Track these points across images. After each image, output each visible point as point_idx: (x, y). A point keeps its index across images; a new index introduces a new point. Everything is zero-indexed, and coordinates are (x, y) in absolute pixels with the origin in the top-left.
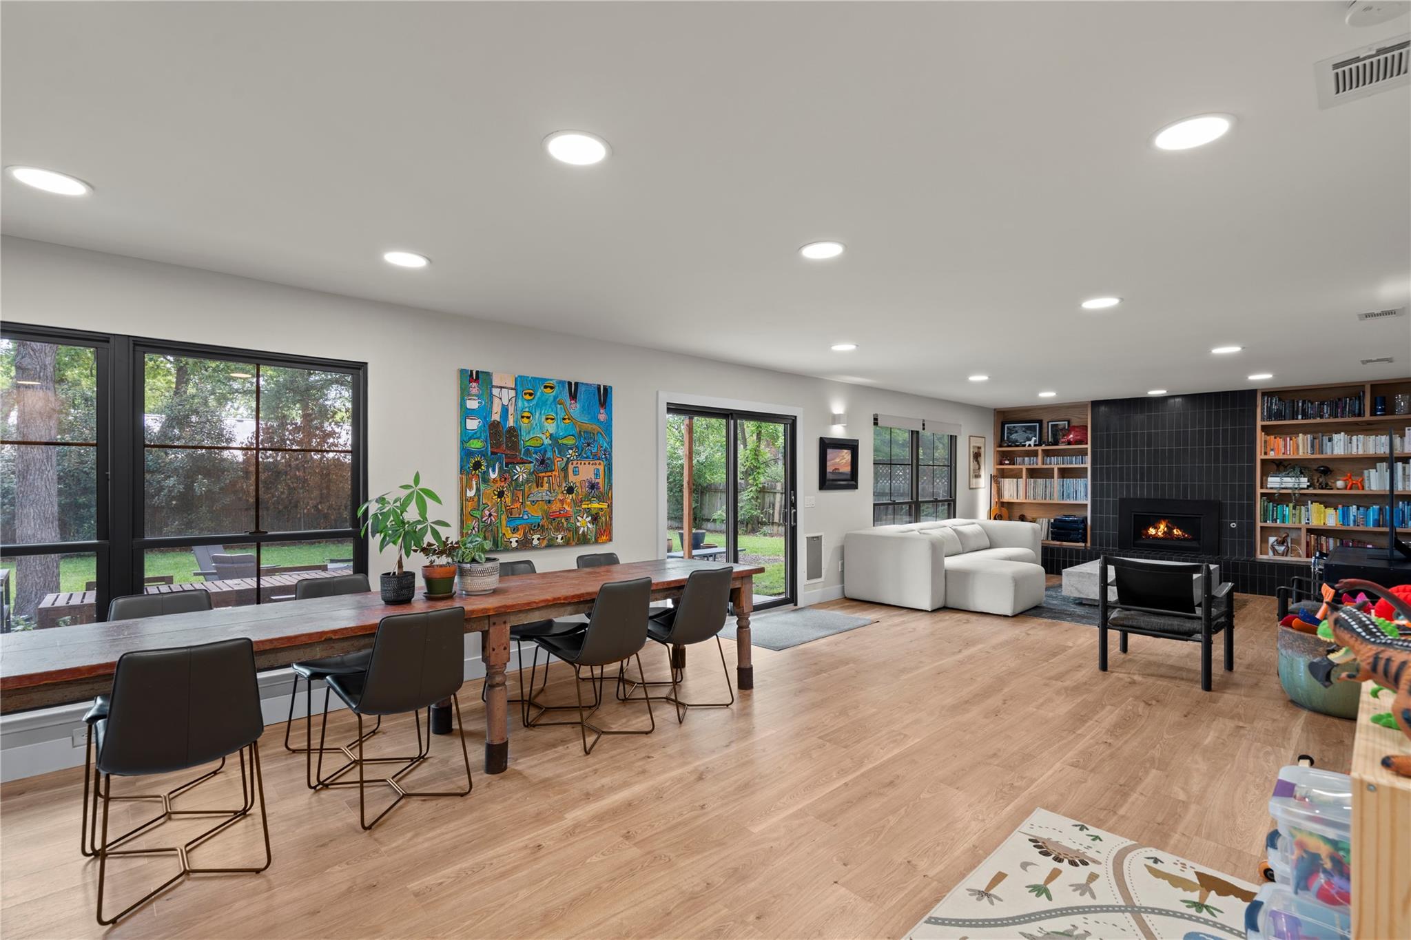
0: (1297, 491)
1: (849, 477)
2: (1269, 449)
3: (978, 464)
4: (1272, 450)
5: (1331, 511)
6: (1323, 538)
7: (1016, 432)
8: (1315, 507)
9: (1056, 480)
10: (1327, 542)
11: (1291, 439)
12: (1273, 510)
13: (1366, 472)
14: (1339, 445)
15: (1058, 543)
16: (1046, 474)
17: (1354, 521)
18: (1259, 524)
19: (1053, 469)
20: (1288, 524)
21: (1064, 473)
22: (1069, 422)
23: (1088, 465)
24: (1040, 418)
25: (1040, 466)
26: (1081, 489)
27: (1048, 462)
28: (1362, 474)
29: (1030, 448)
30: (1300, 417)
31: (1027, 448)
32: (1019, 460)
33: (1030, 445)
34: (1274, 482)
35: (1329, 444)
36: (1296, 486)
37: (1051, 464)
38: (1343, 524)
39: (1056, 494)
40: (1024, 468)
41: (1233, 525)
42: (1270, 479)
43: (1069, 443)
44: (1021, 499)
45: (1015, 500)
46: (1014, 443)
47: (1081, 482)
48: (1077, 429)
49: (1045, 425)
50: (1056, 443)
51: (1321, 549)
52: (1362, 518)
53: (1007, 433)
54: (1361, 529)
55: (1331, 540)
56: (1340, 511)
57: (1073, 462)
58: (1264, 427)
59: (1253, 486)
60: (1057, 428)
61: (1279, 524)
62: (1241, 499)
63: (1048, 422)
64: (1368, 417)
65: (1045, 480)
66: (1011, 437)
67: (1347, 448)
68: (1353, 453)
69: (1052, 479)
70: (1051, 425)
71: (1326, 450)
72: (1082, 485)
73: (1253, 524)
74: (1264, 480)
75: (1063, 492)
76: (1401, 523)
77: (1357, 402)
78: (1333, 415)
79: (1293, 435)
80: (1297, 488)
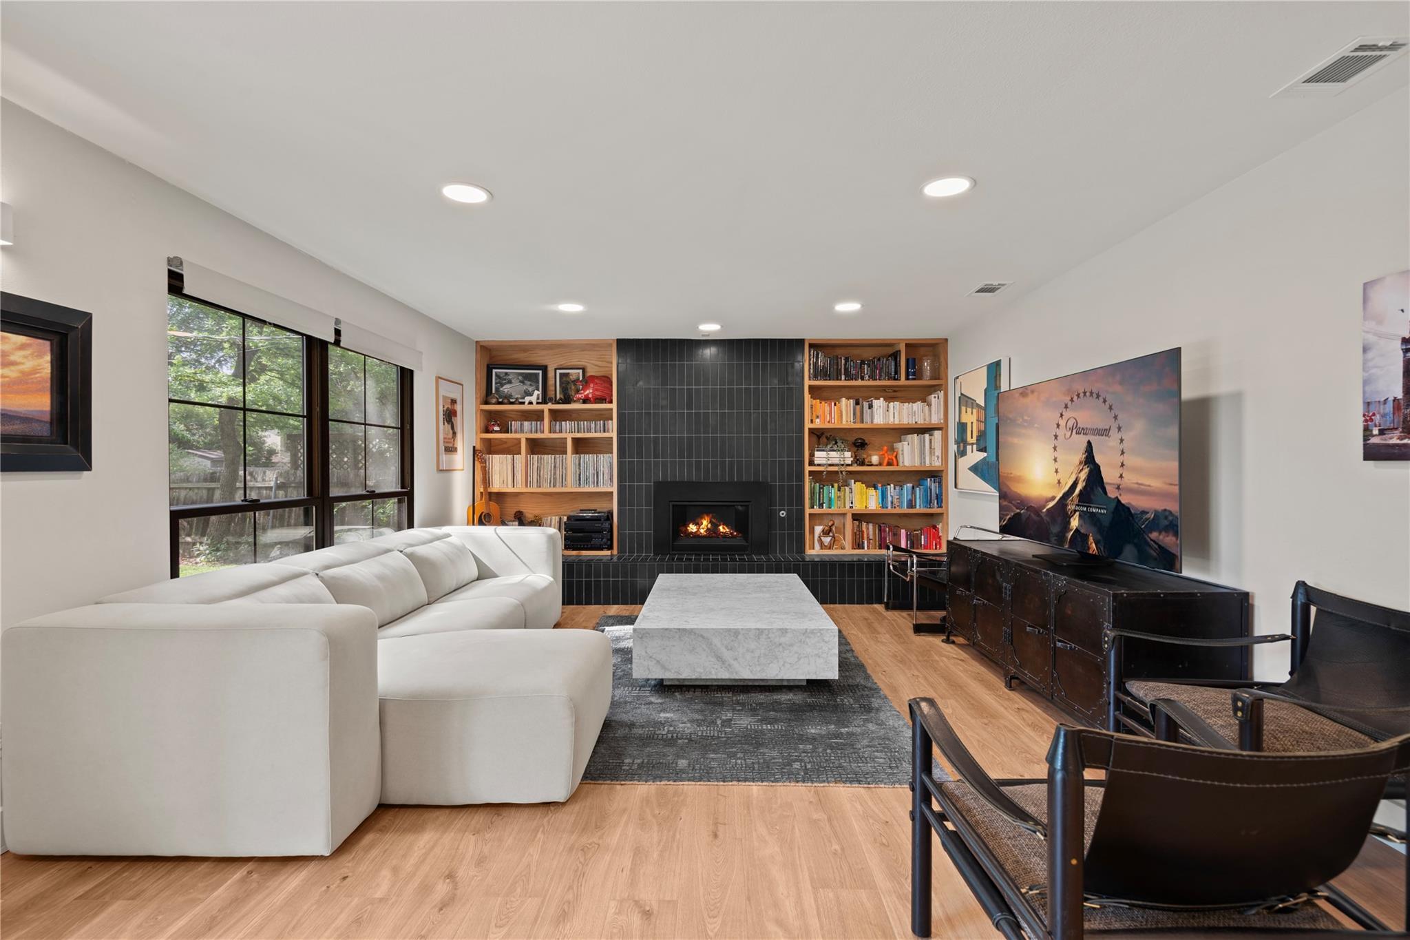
0: (843, 469)
1: (45, 431)
2: (814, 416)
3: (453, 428)
4: (818, 417)
5: (872, 491)
6: (864, 524)
7: (510, 382)
8: (857, 487)
9: (570, 457)
10: (868, 529)
11: (835, 405)
12: (820, 492)
13: (898, 446)
14: (883, 413)
15: (574, 553)
16: (556, 448)
17: (892, 503)
18: (808, 511)
19: (565, 440)
20: (834, 509)
21: (582, 446)
22: (584, 370)
23: (613, 434)
24: (544, 362)
25: (546, 435)
26: (604, 469)
27: (557, 430)
28: (892, 449)
29: (530, 408)
30: (843, 377)
31: (526, 407)
32: (515, 425)
33: (531, 403)
34: (820, 457)
35: (869, 411)
36: (842, 463)
37: (561, 431)
38: (883, 507)
39: (571, 478)
40: (523, 437)
41: (783, 514)
42: (817, 454)
43: (585, 401)
44: (520, 488)
45: (510, 489)
46: (507, 399)
47: (604, 458)
49: (551, 374)
50: (567, 400)
51: (863, 538)
52: (898, 498)
53: (496, 383)
54: (898, 511)
55: (871, 526)
56: (879, 492)
57: (593, 430)
58: (811, 387)
59: (801, 463)
60: (568, 379)
61: (825, 509)
62: (790, 479)
63: (556, 369)
64: (903, 381)
65: (553, 456)
66: (501, 389)
67: (885, 417)
68: (890, 422)
69: (564, 456)
70: (560, 374)
71: (867, 418)
72: (605, 463)
73: (802, 511)
74: (812, 455)
75: (580, 475)
76: (929, 503)
77: (893, 363)
78: (872, 377)
79: (837, 400)
80: (842, 465)
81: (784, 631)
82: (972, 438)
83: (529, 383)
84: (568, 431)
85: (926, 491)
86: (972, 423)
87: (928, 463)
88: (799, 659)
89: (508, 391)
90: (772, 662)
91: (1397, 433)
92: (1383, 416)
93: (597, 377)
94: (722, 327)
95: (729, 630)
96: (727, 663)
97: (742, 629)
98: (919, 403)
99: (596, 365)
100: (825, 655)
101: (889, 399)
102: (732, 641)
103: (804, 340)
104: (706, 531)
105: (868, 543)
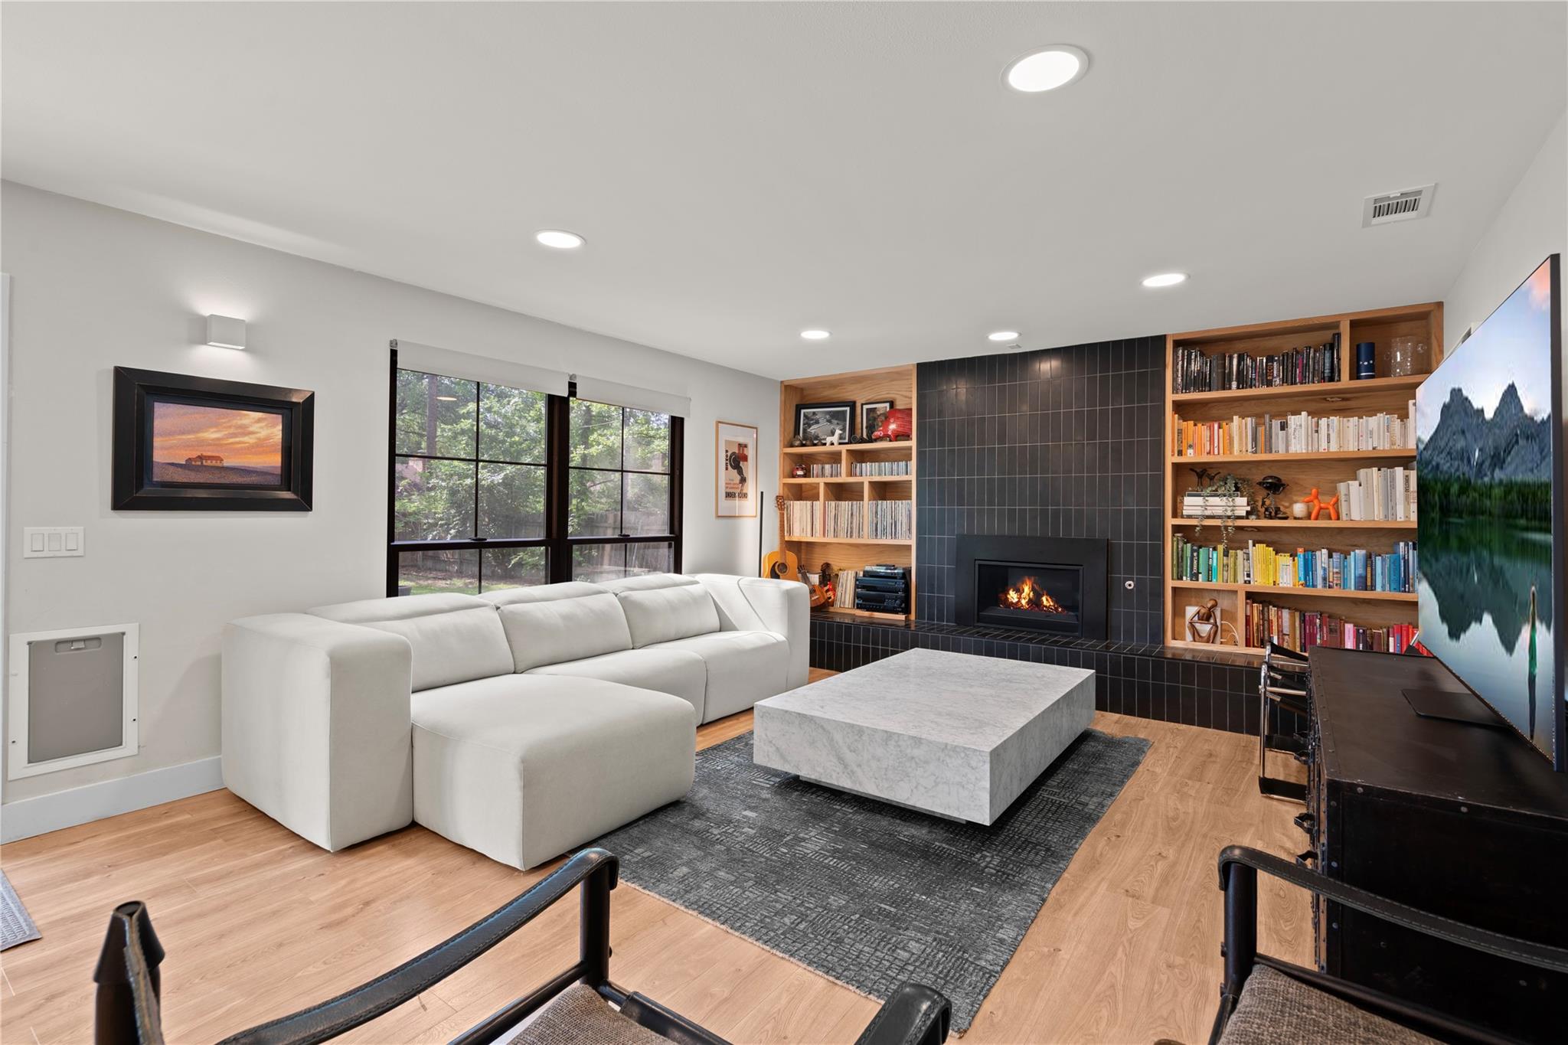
0: (1230, 523)
1: (276, 481)
2: (1185, 444)
3: (740, 472)
4: (1190, 446)
5: (1285, 559)
6: (1273, 610)
7: (817, 422)
8: (1259, 552)
9: (867, 503)
10: (1279, 618)
11: (1219, 427)
12: (1192, 557)
13: (1342, 487)
15: (866, 614)
16: (852, 493)
17: (1324, 579)
18: (1170, 583)
19: (863, 483)
20: (1216, 583)
21: (885, 491)
22: (892, 404)
23: (913, 477)
24: (850, 397)
25: (844, 478)
26: (902, 518)
27: (858, 474)
28: (1334, 492)
29: (832, 449)
30: (1234, 385)
31: (828, 448)
32: (817, 468)
33: (832, 444)
34: (1193, 505)
35: (1281, 433)
36: (1229, 513)
37: (861, 475)
38: (1306, 585)
39: (867, 529)
40: (821, 481)
41: (1130, 585)
42: (1188, 500)
44: (818, 537)
45: (808, 539)
46: (811, 441)
47: (902, 505)
48: (899, 415)
51: (1270, 631)
52: (1338, 572)
53: (804, 424)
54: (1334, 592)
55: (1285, 613)
56: (1300, 559)
57: (895, 472)
58: (1177, 404)
59: (1161, 514)
60: (875, 415)
61: (1201, 582)
62: (1141, 536)
63: (862, 405)
64: (1345, 382)
65: (850, 502)
66: (808, 430)
67: (1312, 441)
68: (1321, 450)
69: (861, 502)
70: (867, 409)
71: (1277, 444)
72: (904, 511)
73: (1161, 583)
74: (1177, 502)
75: (876, 524)
77: (1328, 355)
78: (1287, 381)
79: (1224, 418)
80: (1230, 517)
81: (917, 741)
84: (868, 474)
85: (1395, 563)
88: (937, 784)
89: (811, 432)
90: (902, 780)
95: (852, 726)
96: (850, 770)
97: (868, 728)
98: (1381, 417)
100: (971, 787)
101: (1319, 413)
102: (856, 741)
103: (1165, 336)
104: (1028, 603)
105: (1279, 639)
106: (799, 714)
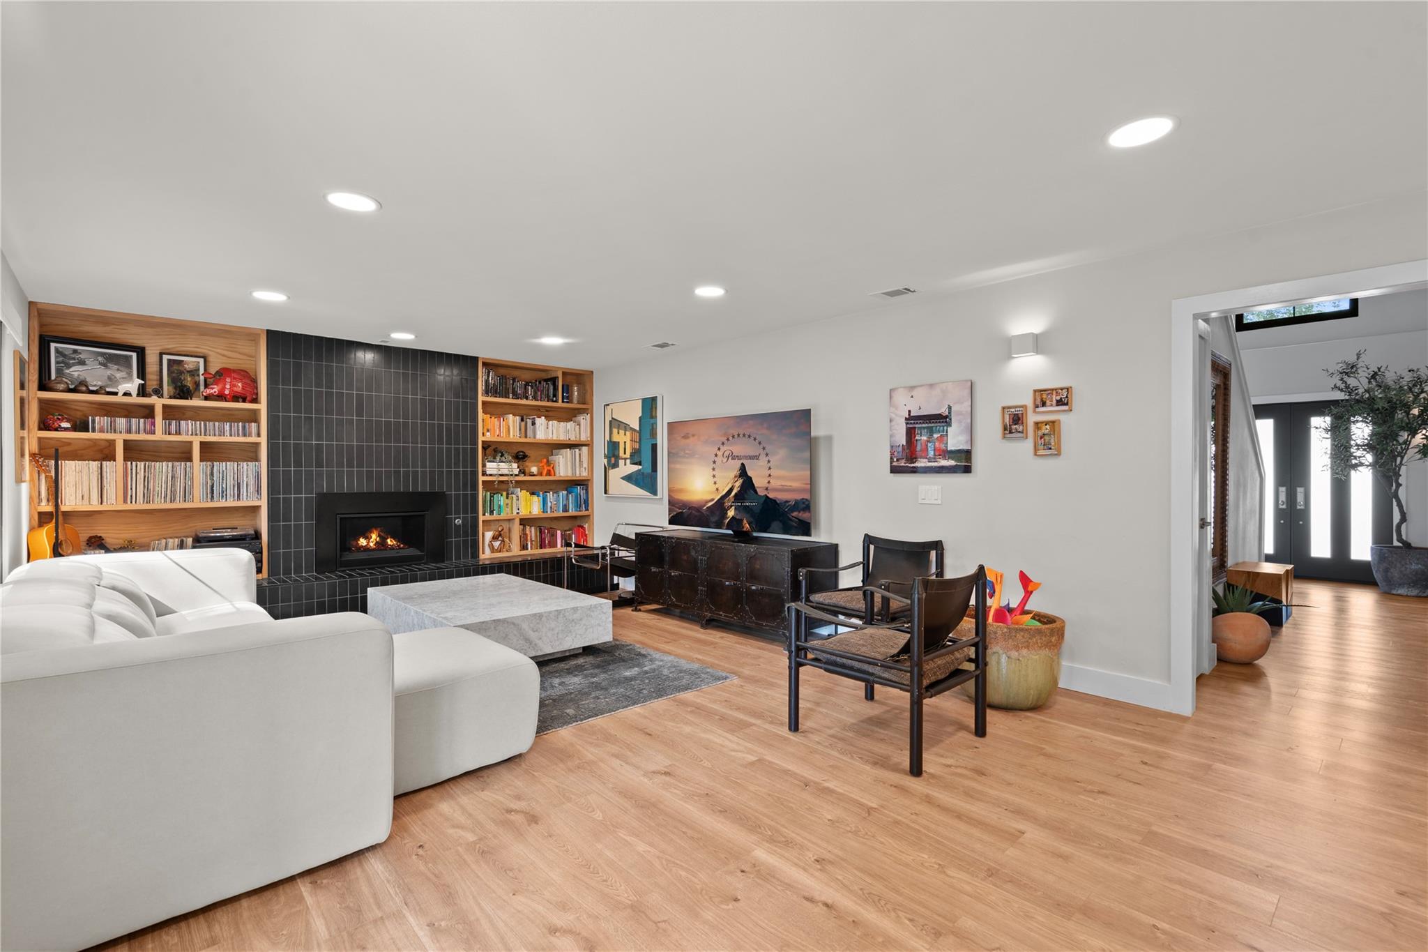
0: (511, 478)
2: (486, 429)
4: (488, 431)
5: (535, 498)
6: (529, 528)
7: (82, 363)
8: (523, 494)
9: (198, 467)
10: (531, 532)
11: (504, 420)
12: (491, 500)
13: (556, 458)
14: (545, 430)
16: (175, 453)
17: (551, 508)
18: (481, 518)
19: (191, 443)
20: (503, 515)
21: (214, 452)
23: (261, 439)
24: (138, 342)
25: (159, 436)
26: (248, 480)
27: (176, 431)
28: (553, 461)
29: (127, 400)
30: (511, 396)
31: (119, 399)
32: (101, 421)
33: (126, 394)
34: (492, 467)
35: (532, 427)
36: (511, 473)
37: (178, 433)
38: (543, 512)
39: (198, 491)
40: (117, 439)
41: (458, 522)
42: (489, 465)
45: (95, 505)
46: (80, 387)
47: (247, 468)
49: (151, 359)
50: (184, 393)
51: (527, 540)
52: (557, 503)
53: (57, 363)
54: (555, 515)
55: (533, 529)
56: (541, 498)
57: (228, 433)
58: (484, 403)
59: (475, 474)
60: (181, 368)
61: (495, 516)
62: (465, 488)
63: (161, 355)
64: (559, 403)
65: (170, 464)
66: (68, 371)
67: (546, 433)
68: (548, 438)
69: (188, 463)
70: (169, 361)
71: (530, 433)
72: (250, 472)
73: (476, 519)
74: (484, 466)
75: (212, 486)
76: (578, 507)
77: (552, 387)
78: (535, 398)
79: (505, 416)
80: (512, 475)
81: (575, 609)
82: (625, 453)
83: (115, 367)
84: (190, 433)
85: (576, 497)
86: (625, 442)
87: (578, 474)
88: (586, 630)
89: (79, 375)
90: (567, 636)
91: (904, 461)
92: (898, 452)
93: (234, 371)
94: (416, 337)
95: (535, 615)
96: (534, 643)
97: (545, 612)
98: (572, 422)
99: (224, 355)
100: (604, 624)
101: (548, 418)
102: (538, 623)
103: (478, 358)
104: (375, 545)
105: (531, 544)
106: (494, 620)
